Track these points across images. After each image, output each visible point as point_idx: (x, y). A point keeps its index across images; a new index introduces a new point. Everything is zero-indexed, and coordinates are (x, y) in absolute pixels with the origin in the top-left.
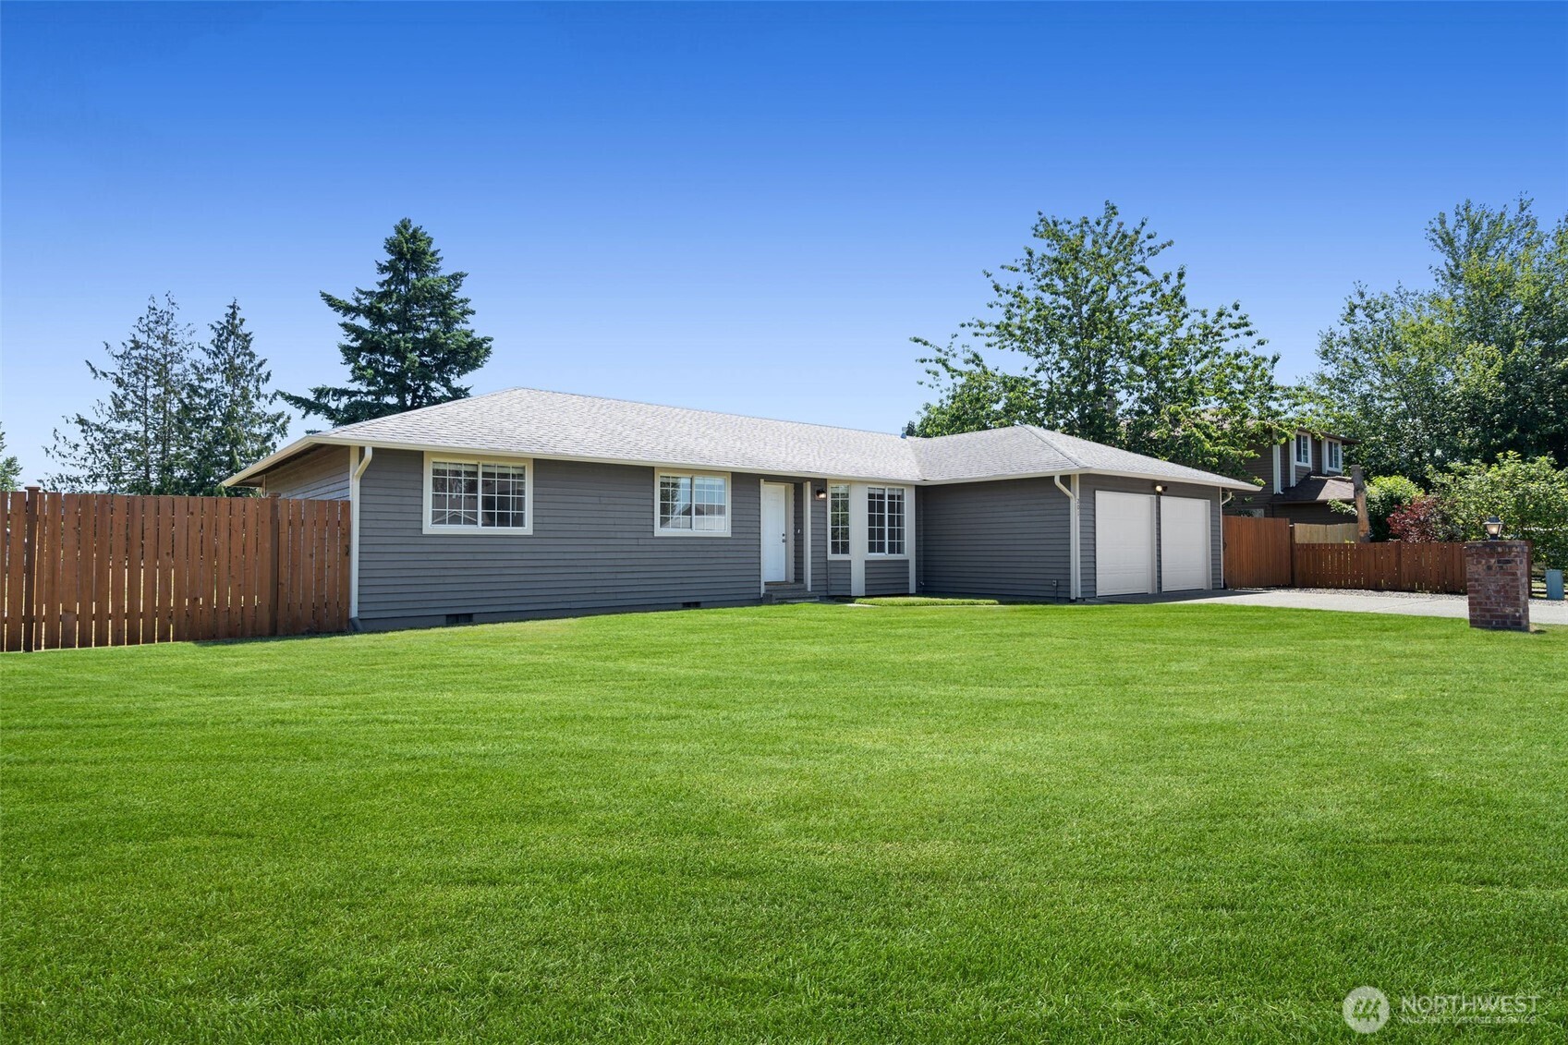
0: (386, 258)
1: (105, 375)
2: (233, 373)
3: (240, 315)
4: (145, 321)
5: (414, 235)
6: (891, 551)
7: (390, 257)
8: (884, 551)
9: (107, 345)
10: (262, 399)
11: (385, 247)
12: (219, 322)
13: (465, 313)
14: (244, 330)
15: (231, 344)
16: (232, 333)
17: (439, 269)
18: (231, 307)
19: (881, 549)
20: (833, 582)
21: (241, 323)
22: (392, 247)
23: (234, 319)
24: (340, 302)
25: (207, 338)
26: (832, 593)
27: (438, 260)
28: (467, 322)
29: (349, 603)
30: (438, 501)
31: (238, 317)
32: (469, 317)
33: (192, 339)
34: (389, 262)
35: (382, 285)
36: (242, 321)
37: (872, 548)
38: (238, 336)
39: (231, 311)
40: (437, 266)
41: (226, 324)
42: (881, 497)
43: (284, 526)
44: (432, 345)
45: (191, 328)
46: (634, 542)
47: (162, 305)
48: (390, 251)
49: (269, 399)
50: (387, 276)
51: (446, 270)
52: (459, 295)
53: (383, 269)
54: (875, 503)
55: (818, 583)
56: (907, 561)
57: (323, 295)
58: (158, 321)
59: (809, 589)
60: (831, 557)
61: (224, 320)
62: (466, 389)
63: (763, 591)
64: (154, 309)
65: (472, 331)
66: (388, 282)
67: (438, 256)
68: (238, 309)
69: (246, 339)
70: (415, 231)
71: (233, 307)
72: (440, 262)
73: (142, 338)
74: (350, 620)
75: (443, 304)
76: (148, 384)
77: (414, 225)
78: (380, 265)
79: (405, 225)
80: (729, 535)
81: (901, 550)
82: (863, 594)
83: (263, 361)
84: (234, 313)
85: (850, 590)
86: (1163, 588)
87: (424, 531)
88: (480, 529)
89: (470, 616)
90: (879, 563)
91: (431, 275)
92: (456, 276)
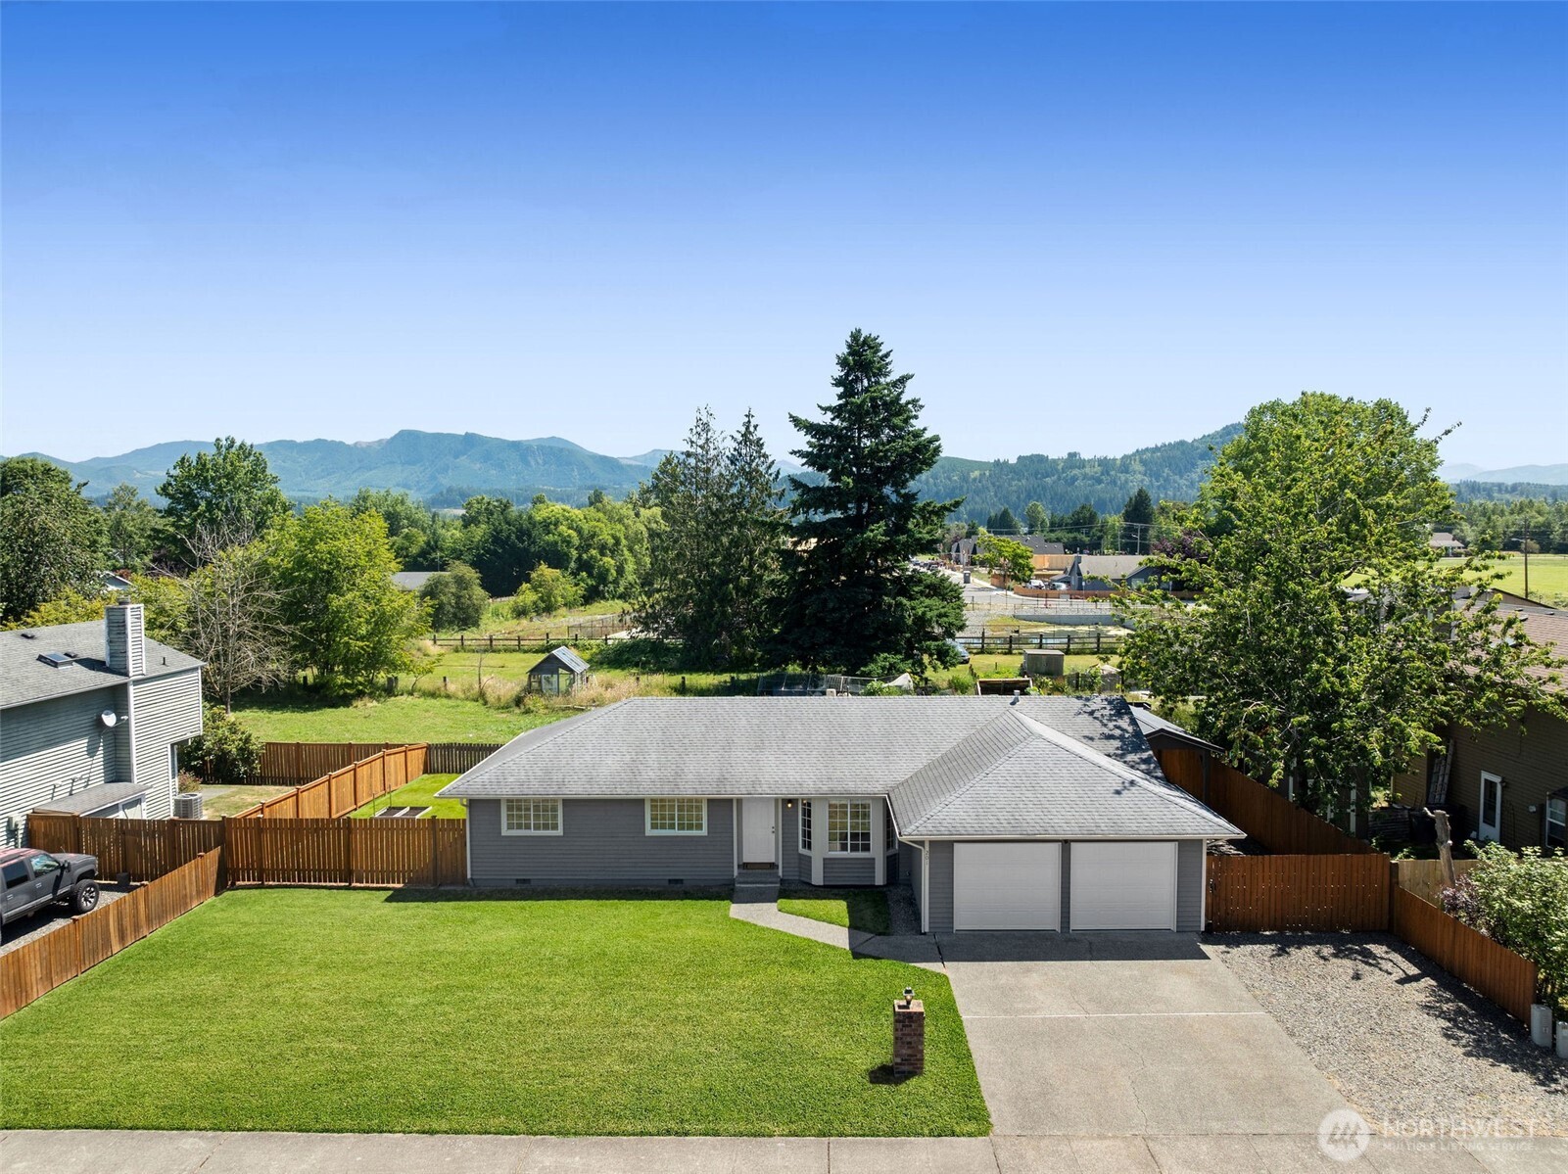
0: (839, 373)
2: (752, 476)
3: (753, 422)
4: (694, 431)
5: (865, 342)
6: (855, 849)
7: (842, 373)
8: (846, 850)
11: (837, 363)
12: (738, 431)
14: (758, 434)
15: (748, 450)
16: (748, 439)
17: (890, 372)
18: (746, 416)
19: (843, 848)
20: (802, 870)
22: (844, 361)
23: (750, 426)
27: (887, 364)
28: (917, 425)
29: (467, 870)
30: (509, 817)
31: (752, 424)
34: (841, 377)
35: (839, 397)
36: (756, 427)
37: (833, 848)
38: (753, 442)
39: (747, 420)
40: (887, 370)
42: (846, 806)
43: (438, 832)
46: (632, 839)
47: (702, 417)
48: (841, 365)
50: (841, 388)
51: (894, 375)
53: (837, 383)
54: (839, 811)
55: (786, 869)
56: (874, 859)
57: (790, 416)
58: (701, 431)
60: (801, 850)
61: (742, 430)
63: (738, 873)
64: (700, 420)
65: (920, 431)
66: (844, 394)
67: (886, 361)
68: (753, 417)
69: (759, 444)
70: (866, 339)
71: (748, 416)
72: (889, 366)
74: (467, 879)
75: (895, 410)
77: (864, 333)
78: (834, 381)
79: (855, 336)
80: (706, 834)
81: (866, 848)
82: (822, 884)
83: (773, 462)
84: (749, 422)
85: (811, 879)
86: (1073, 926)
87: (503, 834)
88: (532, 832)
89: (529, 880)
90: (844, 862)
91: (882, 380)
92: (903, 380)
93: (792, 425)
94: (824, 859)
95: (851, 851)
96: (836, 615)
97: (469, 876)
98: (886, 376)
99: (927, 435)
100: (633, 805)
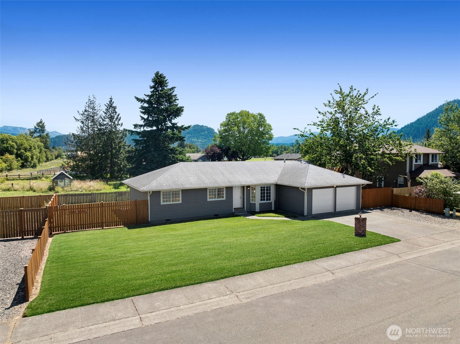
0: (152, 84)
1: (78, 120)
2: (111, 118)
4: (88, 104)
5: (160, 76)
6: (267, 200)
7: (153, 84)
8: (265, 200)
9: (78, 111)
10: (119, 125)
11: (152, 81)
12: (107, 103)
13: (175, 100)
14: (114, 105)
15: (110, 109)
16: (111, 106)
17: (168, 86)
18: (110, 99)
19: (264, 200)
20: (252, 208)
21: (113, 103)
22: (154, 81)
23: (111, 102)
24: (140, 99)
25: (104, 108)
26: (251, 211)
27: (167, 83)
28: (176, 102)
29: (148, 218)
30: (163, 198)
32: (177, 101)
33: (100, 108)
34: (153, 86)
35: (151, 92)
36: (113, 102)
37: (261, 200)
38: (112, 107)
39: (110, 100)
40: (167, 85)
41: (109, 104)
42: (265, 187)
43: (138, 205)
44: (166, 110)
45: (100, 105)
46: (203, 202)
47: (92, 99)
48: (153, 82)
49: (120, 125)
50: (153, 89)
51: (169, 87)
52: (174, 94)
53: (151, 88)
54: (263, 189)
55: (248, 208)
56: (272, 202)
57: (135, 97)
58: (91, 104)
59: (245, 210)
60: (251, 202)
61: (108, 103)
62: (176, 123)
63: (233, 211)
64: (90, 100)
65: (178, 104)
66: (153, 91)
67: (167, 82)
68: (112, 99)
69: (115, 108)
70: (160, 75)
71: (111, 99)
72: (168, 84)
73: (87, 109)
74: (149, 221)
75: (170, 97)
76: (89, 122)
77: (160, 73)
78: (151, 86)
79: (157, 74)
80: (225, 199)
81: (270, 200)
82: (259, 211)
83: (119, 114)
84: (111, 100)
85: (255, 210)
86: (337, 211)
87: (161, 204)
88: (171, 203)
89: (170, 219)
90: (263, 204)
91: (165, 88)
92: (173, 88)
93: (136, 100)
94: (260, 203)
95: (266, 201)
96: (158, 159)
97: (149, 220)
98: (166, 86)
99: (179, 106)
100: (203, 191)
